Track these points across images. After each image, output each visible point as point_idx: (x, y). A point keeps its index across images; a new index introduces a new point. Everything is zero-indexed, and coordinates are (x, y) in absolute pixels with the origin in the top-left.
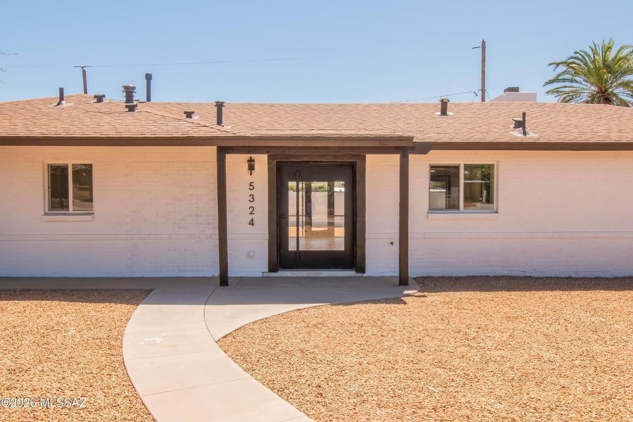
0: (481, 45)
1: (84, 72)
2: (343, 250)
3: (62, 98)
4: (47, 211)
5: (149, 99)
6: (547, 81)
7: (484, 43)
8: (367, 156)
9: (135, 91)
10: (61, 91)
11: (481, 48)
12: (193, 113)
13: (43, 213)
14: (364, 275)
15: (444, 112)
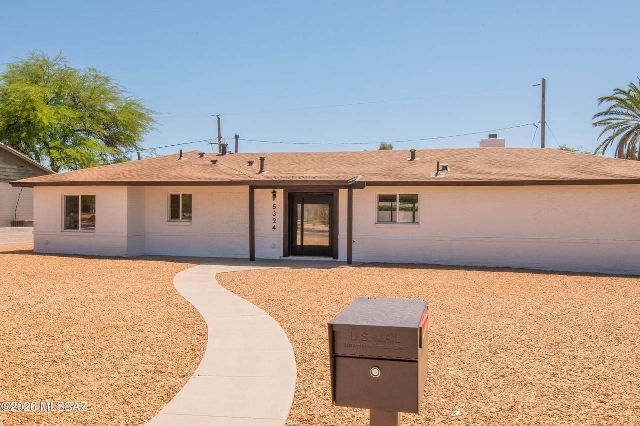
0: (541, 83)
1: (219, 119)
2: (328, 245)
3: (181, 155)
4: (169, 219)
5: (236, 151)
6: (596, 114)
7: (544, 81)
8: (340, 190)
9: (228, 146)
10: (181, 151)
11: (541, 85)
12: (253, 162)
13: (166, 220)
14: (338, 260)
15: (413, 158)
